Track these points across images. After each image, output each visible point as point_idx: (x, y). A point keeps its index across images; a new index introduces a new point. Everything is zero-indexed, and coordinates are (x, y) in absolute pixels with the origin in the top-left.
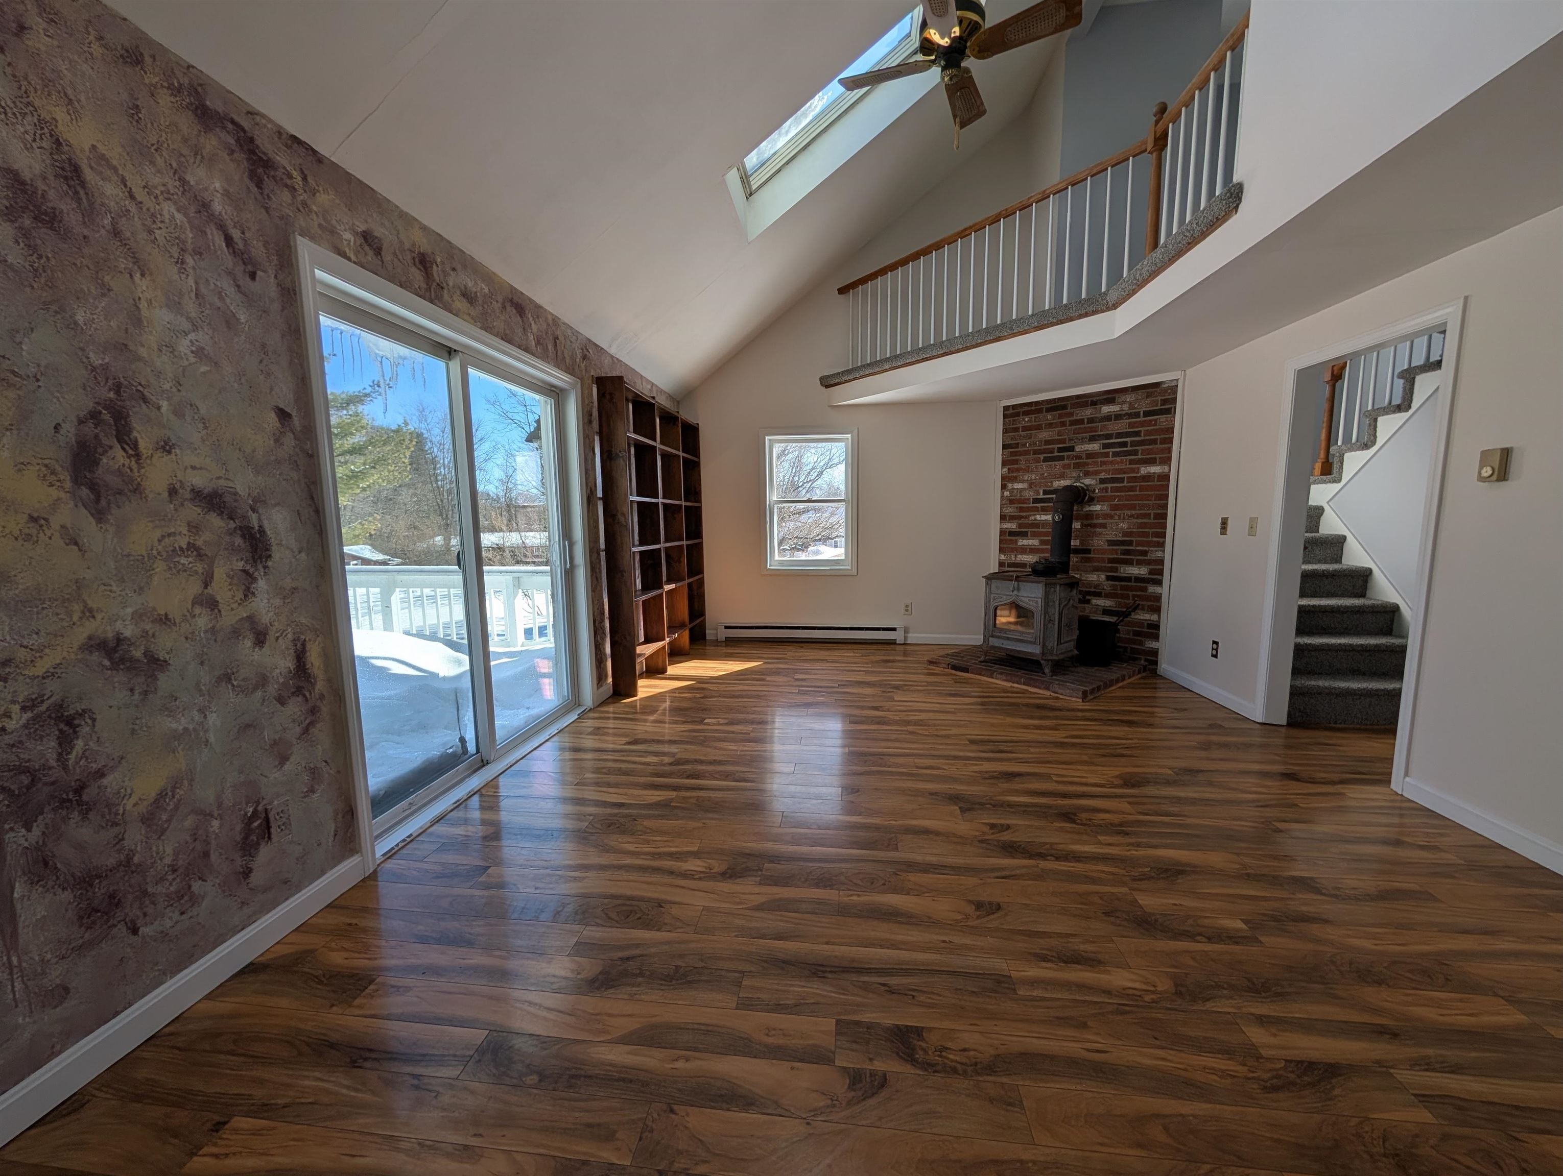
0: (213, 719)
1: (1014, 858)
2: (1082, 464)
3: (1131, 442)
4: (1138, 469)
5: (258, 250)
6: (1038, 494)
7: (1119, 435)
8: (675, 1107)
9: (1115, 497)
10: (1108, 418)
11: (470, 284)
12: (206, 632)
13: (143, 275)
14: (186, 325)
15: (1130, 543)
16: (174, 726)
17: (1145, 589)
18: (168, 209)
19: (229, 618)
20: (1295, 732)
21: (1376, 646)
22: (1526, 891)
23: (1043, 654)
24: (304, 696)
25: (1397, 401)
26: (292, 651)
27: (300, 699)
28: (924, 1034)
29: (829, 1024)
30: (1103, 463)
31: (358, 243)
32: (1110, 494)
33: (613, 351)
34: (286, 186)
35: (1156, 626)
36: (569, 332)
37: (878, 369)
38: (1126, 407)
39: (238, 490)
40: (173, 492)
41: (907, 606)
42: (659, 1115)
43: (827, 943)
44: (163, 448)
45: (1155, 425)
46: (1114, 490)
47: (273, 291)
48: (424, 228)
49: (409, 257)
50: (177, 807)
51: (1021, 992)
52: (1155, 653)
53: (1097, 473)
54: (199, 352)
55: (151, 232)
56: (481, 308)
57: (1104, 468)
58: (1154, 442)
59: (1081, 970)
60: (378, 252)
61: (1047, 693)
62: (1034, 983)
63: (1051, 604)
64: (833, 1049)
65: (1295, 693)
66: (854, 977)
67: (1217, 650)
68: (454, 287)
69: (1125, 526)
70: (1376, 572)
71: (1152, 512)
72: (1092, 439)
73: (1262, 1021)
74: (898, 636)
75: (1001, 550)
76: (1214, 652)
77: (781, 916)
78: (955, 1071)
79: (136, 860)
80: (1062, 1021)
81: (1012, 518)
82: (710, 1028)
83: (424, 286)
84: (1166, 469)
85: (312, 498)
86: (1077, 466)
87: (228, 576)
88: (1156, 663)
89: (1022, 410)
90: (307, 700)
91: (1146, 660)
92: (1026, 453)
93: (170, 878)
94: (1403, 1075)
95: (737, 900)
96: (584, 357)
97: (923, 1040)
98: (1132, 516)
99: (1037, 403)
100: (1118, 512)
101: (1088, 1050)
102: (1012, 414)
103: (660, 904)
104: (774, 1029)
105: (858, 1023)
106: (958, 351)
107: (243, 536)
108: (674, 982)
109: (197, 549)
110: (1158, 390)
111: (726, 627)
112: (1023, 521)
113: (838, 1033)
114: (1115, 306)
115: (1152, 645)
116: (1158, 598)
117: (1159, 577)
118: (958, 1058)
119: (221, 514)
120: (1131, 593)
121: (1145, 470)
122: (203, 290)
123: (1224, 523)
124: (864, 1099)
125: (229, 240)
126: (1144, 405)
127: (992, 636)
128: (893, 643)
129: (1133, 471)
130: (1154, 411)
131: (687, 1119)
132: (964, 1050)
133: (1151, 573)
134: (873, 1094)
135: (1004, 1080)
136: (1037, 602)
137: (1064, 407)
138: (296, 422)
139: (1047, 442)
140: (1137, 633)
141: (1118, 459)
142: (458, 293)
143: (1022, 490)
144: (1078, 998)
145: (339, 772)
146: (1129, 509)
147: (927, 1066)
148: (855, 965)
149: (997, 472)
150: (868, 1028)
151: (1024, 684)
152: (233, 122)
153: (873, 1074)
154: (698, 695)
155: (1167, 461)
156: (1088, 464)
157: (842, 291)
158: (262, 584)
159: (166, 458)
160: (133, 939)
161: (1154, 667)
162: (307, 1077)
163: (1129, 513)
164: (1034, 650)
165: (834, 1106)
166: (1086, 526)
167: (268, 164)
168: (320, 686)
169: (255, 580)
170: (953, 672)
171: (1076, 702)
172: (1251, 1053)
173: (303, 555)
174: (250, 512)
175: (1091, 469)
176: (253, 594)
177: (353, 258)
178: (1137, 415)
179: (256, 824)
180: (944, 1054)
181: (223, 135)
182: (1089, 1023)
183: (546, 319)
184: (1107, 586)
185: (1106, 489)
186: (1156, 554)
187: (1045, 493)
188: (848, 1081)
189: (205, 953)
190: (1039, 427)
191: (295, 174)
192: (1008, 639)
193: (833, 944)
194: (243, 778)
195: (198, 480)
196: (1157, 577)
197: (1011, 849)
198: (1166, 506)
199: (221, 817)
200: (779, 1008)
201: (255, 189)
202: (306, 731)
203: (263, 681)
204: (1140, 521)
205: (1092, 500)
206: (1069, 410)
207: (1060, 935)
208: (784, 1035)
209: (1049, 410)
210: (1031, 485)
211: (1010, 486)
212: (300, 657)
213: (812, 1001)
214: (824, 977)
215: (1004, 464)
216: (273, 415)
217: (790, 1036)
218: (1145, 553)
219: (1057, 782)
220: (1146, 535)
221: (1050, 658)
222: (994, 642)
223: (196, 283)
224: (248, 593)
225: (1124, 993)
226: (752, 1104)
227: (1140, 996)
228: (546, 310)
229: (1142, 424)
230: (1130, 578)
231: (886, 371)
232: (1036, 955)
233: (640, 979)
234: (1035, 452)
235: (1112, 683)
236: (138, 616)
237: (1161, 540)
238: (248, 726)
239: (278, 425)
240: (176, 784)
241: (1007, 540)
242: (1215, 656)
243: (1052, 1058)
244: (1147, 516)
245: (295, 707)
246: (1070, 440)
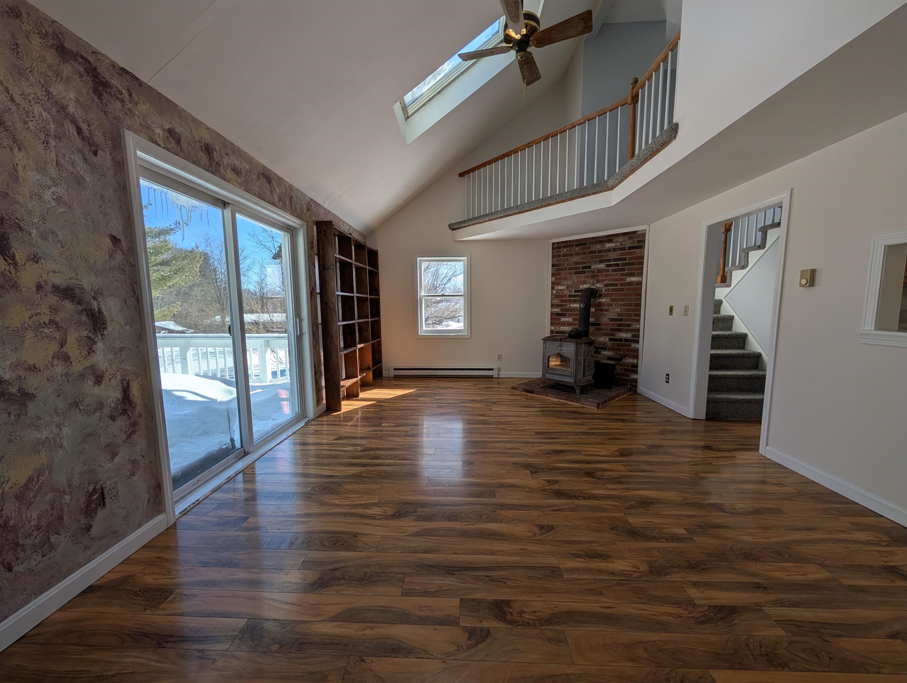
0: (66, 431)
1: (561, 499)
2: (595, 275)
3: (622, 263)
4: (625, 279)
5: (99, 137)
6: (572, 292)
7: (615, 260)
8: (364, 658)
9: (614, 294)
10: (609, 250)
11: (237, 163)
12: (61, 376)
13: (20, 150)
14: (49, 182)
15: (621, 320)
16: (39, 436)
17: (630, 346)
18: (37, 109)
19: (77, 367)
20: (709, 423)
21: (751, 375)
22: (827, 506)
23: (575, 382)
24: (128, 415)
25: (758, 243)
26: (120, 387)
27: (125, 417)
28: (511, 604)
29: (456, 602)
30: (607, 275)
31: (165, 136)
32: (610, 292)
33: (326, 206)
34: (118, 98)
35: (636, 366)
36: (299, 194)
37: (482, 221)
38: (618, 244)
39: (84, 286)
40: (39, 287)
41: (499, 356)
42: (354, 664)
43: (454, 554)
44: (33, 259)
45: (634, 254)
46: (613, 290)
47: (109, 163)
48: (208, 128)
49: (198, 145)
50: (40, 488)
51: (565, 576)
52: (636, 381)
53: (603, 281)
54: (58, 200)
55: (25, 123)
56: (244, 178)
57: (607, 278)
58: (634, 264)
59: (599, 562)
60: (178, 142)
61: (578, 405)
62: (572, 570)
63: (579, 354)
64: (458, 616)
65: (709, 402)
66: (471, 573)
67: (668, 379)
68: (227, 165)
69: (619, 310)
70: (750, 335)
71: (633, 303)
72: (601, 262)
73: (696, 584)
74: (494, 373)
75: (552, 324)
76: (667, 380)
77: (429, 539)
78: (529, 624)
79: (11, 523)
80: (590, 591)
81: (558, 306)
82: (386, 609)
83: (208, 163)
84: (640, 279)
85: (134, 292)
86: (592, 277)
87: (77, 340)
88: (636, 386)
89: (562, 245)
90: (130, 417)
91: (631, 385)
92: (565, 269)
93: (35, 533)
94: (769, 610)
95: (402, 531)
96: (308, 209)
97: (511, 607)
98: (622, 305)
99: (570, 241)
100: (615, 303)
101: (603, 607)
102: (557, 247)
103: (355, 535)
104: (424, 607)
105: (473, 600)
106: (527, 211)
107: (87, 315)
108: (363, 582)
109: (56, 323)
110: (635, 235)
111: (395, 369)
112: (564, 307)
113: (461, 607)
114: (612, 188)
115: (634, 376)
116: (637, 350)
117: (637, 339)
118: (530, 617)
119: (72, 301)
120: (622, 348)
121: (629, 279)
122: (61, 160)
123: (671, 309)
124: (477, 645)
125: (79, 130)
126: (628, 243)
127: (547, 373)
128: (491, 377)
129: (622, 280)
130: (633, 247)
131: (371, 664)
132: (534, 612)
133: (632, 337)
134: (482, 641)
135: (557, 628)
136: (571, 353)
137: (585, 244)
138: (124, 245)
139: (576, 263)
140: (626, 370)
141: (615, 273)
142: (230, 168)
143: (562, 290)
144: (597, 578)
145: (151, 462)
146: (621, 301)
147: (513, 623)
148: (472, 565)
149: (549, 279)
150: (479, 602)
151: (565, 400)
152: (82, 57)
153: (482, 630)
154: (378, 410)
155: (641, 274)
156: (598, 276)
157: (461, 175)
158: (100, 346)
159: (35, 266)
160: (9, 575)
161: (635, 389)
162: (128, 656)
163: (620, 303)
164: (570, 380)
165: (459, 650)
166: (598, 310)
167: (106, 85)
168: (139, 408)
169: (95, 343)
170: (526, 393)
171: (594, 409)
172: (690, 603)
173: (128, 327)
174: (92, 300)
175: (600, 278)
176: (94, 351)
177: (162, 145)
178: (624, 249)
179: (95, 497)
180: (522, 615)
181: (76, 65)
182: (604, 592)
183: (285, 186)
184: (609, 344)
185: (608, 290)
186: (635, 326)
187: (575, 292)
188: (467, 635)
189: (59, 581)
190: (571, 255)
191: (124, 92)
192: (556, 374)
193: (459, 554)
194: (86, 468)
195: (57, 280)
196: (636, 339)
197: (559, 494)
198: (640, 299)
199: (71, 493)
200: (426, 594)
201: (97, 100)
202: (130, 436)
203: (100, 406)
204: (627, 307)
205: (601, 296)
206: (588, 246)
207: (586, 542)
208: (430, 610)
209: (576, 245)
210: (568, 287)
211: (556, 287)
212: (126, 391)
213: (446, 589)
214: (454, 574)
215: (553, 275)
216: (108, 240)
217: (433, 610)
218: (629, 325)
219: (584, 455)
220: (630, 315)
221: (580, 384)
222: (548, 376)
223: (57, 156)
224: (91, 351)
225: (621, 573)
226: (410, 653)
227: (631, 575)
228: (285, 181)
229: (627, 254)
230: (622, 339)
231: (486, 221)
232: (573, 554)
233: (343, 581)
234: (570, 269)
235: (613, 398)
236: (14, 366)
237: (638, 318)
238: (90, 435)
239: (111, 246)
240: (39, 473)
241: (555, 318)
242: (668, 382)
243: (582, 613)
244: (631, 305)
245: (122, 422)
246: (589, 262)
